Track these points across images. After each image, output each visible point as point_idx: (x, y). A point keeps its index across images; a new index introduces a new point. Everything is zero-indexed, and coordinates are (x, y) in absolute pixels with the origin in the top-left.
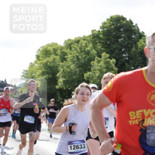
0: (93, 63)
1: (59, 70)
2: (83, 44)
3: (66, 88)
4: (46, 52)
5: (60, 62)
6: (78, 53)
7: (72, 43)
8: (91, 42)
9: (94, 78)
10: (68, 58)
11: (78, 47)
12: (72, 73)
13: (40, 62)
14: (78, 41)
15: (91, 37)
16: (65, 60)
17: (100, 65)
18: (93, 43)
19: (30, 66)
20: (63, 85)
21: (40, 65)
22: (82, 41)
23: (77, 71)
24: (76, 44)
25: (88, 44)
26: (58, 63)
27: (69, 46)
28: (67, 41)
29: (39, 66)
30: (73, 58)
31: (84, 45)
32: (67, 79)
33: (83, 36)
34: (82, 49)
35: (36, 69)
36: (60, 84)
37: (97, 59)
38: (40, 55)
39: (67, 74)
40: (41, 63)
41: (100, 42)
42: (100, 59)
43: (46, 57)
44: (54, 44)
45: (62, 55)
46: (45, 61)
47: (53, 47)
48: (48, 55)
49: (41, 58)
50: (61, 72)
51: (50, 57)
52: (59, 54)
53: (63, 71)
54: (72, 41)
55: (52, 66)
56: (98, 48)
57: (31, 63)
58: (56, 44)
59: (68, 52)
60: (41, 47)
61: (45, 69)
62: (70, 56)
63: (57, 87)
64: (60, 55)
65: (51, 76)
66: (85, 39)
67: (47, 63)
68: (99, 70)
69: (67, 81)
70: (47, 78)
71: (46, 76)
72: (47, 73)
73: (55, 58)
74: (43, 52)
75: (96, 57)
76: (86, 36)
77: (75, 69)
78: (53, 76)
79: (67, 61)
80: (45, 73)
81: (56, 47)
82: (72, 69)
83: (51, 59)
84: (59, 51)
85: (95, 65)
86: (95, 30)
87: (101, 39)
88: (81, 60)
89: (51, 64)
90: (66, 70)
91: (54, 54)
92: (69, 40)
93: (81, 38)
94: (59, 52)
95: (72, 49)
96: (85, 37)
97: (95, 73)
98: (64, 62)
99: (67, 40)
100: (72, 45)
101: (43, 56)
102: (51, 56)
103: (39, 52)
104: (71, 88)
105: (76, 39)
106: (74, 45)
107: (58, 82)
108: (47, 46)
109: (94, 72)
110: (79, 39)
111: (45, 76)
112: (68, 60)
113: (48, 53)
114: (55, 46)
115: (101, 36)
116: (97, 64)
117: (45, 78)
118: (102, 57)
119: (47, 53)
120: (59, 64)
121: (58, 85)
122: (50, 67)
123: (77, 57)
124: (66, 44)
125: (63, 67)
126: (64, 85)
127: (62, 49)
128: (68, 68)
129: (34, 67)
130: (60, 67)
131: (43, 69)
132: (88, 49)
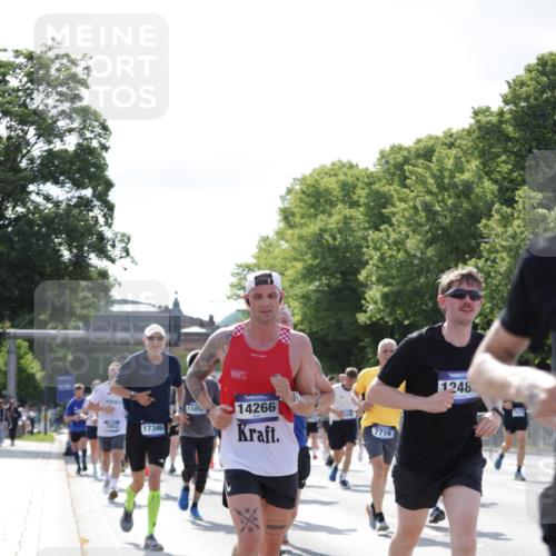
0: (486, 226)
1: (366, 258)
2: (446, 160)
3: (396, 319)
4: (314, 197)
5: (367, 229)
6: (430, 192)
7: (406, 161)
8: (476, 154)
9: (493, 278)
10: (394, 214)
11: (428, 174)
12: (411, 264)
13: (297, 231)
14: (426, 153)
15: (474, 136)
16: (384, 223)
17: (510, 231)
18: (482, 154)
19: (261, 249)
20: (383, 311)
21: (296, 245)
22: (441, 151)
23: (430, 259)
24: (421, 161)
25: (463, 159)
26: (360, 234)
27: (398, 172)
28: (388, 155)
29: (294, 249)
30: (412, 212)
31: (449, 164)
32: (396, 289)
33: (444, 133)
34: (442, 177)
35: (285, 259)
36: (371, 307)
37: (498, 211)
38: (296, 210)
39: (394, 272)
40: (301, 238)
41: (505, 151)
42: (509, 210)
43: (316, 216)
44: (343, 166)
45: (372, 204)
46: (313, 228)
47: (341, 177)
48: (321, 209)
49: (298, 219)
50: (373, 265)
51: (330, 215)
52: (362, 201)
53: (382, 259)
54: (406, 154)
55: (340, 244)
56: (499, 172)
57: (265, 239)
58: (351, 166)
59: (393, 193)
60: (295, 180)
61: (315, 257)
62: (403, 205)
63: (362, 318)
64: (366, 205)
65: (339, 281)
66: (450, 141)
67: (321, 235)
68: (508, 250)
69: (398, 293)
70: (326, 288)
71: (320, 280)
72: (324, 270)
73: (348, 215)
74: (303, 196)
75: (497, 206)
76: (454, 131)
77: (423, 253)
78: (344, 280)
79: (392, 225)
80: (317, 273)
81: (352, 176)
82: (412, 252)
83: (334, 221)
84: (363, 189)
85: (493, 232)
86: (488, 109)
87: (508, 138)
88: (440, 219)
89: (335, 239)
90: (391, 256)
91: (343, 201)
92: (397, 149)
93: (437, 138)
94: (361, 194)
95: (408, 181)
96: (451, 136)
97: (494, 261)
98: (382, 227)
99: (388, 148)
100: (406, 167)
101: (304, 211)
102: (334, 211)
103: (288, 197)
104: (412, 319)
105: (422, 145)
106: (414, 166)
107: (365, 299)
108: (318, 174)
109: (492, 256)
110: (430, 144)
111: (317, 283)
112: (394, 220)
113: (322, 200)
114: (346, 175)
115: (509, 129)
116: (500, 230)
117: (317, 291)
118: (516, 202)
119: (318, 201)
120: (365, 239)
121: (365, 312)
122: (332, 250)
123: (428, 208)
124: (387, 162)
125: (378, 245)
126: (388, 310)
127: (374, 183)
128: (399, 250)
129: (276, 251)
130: (367, 247)
131: (309, 255)
132: (466, 176)
